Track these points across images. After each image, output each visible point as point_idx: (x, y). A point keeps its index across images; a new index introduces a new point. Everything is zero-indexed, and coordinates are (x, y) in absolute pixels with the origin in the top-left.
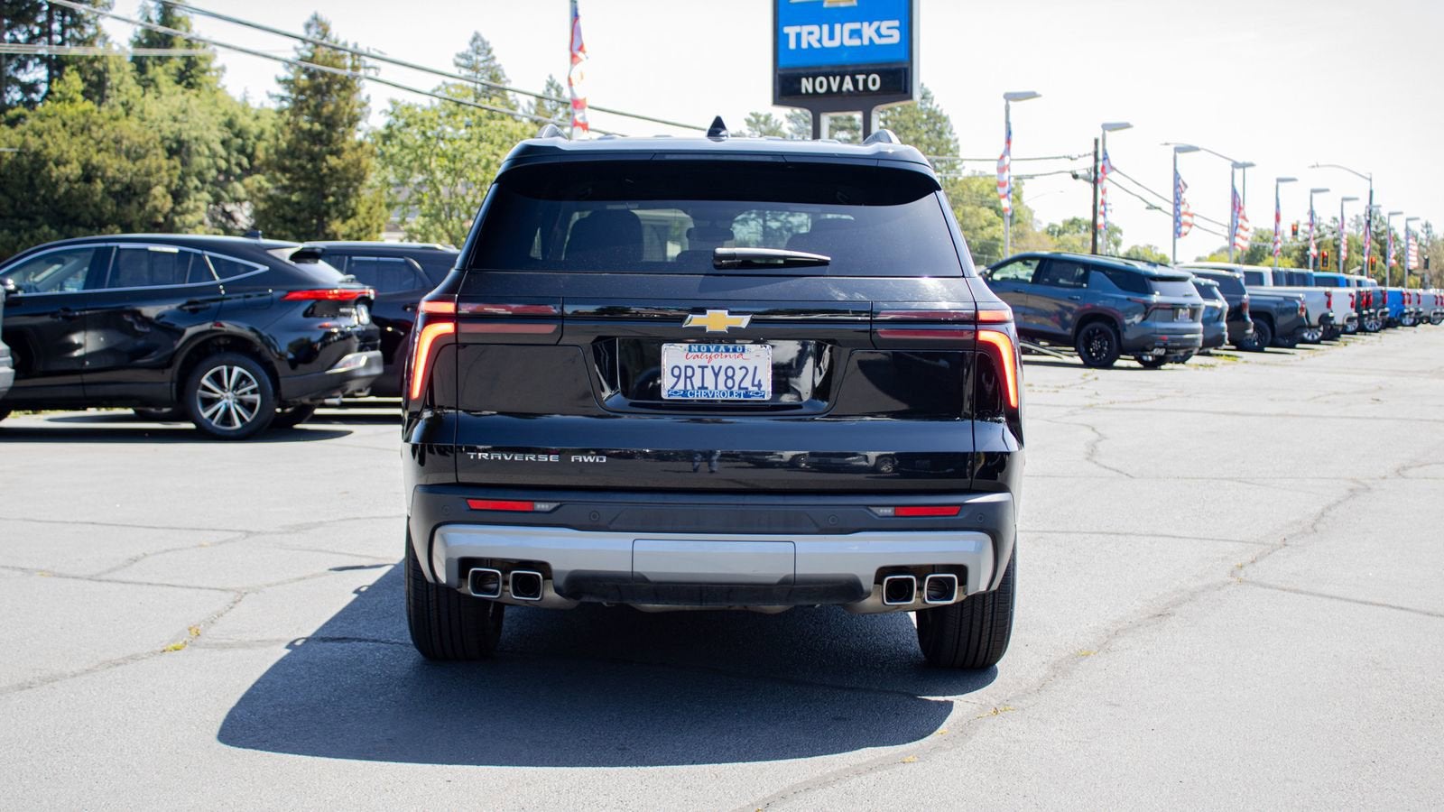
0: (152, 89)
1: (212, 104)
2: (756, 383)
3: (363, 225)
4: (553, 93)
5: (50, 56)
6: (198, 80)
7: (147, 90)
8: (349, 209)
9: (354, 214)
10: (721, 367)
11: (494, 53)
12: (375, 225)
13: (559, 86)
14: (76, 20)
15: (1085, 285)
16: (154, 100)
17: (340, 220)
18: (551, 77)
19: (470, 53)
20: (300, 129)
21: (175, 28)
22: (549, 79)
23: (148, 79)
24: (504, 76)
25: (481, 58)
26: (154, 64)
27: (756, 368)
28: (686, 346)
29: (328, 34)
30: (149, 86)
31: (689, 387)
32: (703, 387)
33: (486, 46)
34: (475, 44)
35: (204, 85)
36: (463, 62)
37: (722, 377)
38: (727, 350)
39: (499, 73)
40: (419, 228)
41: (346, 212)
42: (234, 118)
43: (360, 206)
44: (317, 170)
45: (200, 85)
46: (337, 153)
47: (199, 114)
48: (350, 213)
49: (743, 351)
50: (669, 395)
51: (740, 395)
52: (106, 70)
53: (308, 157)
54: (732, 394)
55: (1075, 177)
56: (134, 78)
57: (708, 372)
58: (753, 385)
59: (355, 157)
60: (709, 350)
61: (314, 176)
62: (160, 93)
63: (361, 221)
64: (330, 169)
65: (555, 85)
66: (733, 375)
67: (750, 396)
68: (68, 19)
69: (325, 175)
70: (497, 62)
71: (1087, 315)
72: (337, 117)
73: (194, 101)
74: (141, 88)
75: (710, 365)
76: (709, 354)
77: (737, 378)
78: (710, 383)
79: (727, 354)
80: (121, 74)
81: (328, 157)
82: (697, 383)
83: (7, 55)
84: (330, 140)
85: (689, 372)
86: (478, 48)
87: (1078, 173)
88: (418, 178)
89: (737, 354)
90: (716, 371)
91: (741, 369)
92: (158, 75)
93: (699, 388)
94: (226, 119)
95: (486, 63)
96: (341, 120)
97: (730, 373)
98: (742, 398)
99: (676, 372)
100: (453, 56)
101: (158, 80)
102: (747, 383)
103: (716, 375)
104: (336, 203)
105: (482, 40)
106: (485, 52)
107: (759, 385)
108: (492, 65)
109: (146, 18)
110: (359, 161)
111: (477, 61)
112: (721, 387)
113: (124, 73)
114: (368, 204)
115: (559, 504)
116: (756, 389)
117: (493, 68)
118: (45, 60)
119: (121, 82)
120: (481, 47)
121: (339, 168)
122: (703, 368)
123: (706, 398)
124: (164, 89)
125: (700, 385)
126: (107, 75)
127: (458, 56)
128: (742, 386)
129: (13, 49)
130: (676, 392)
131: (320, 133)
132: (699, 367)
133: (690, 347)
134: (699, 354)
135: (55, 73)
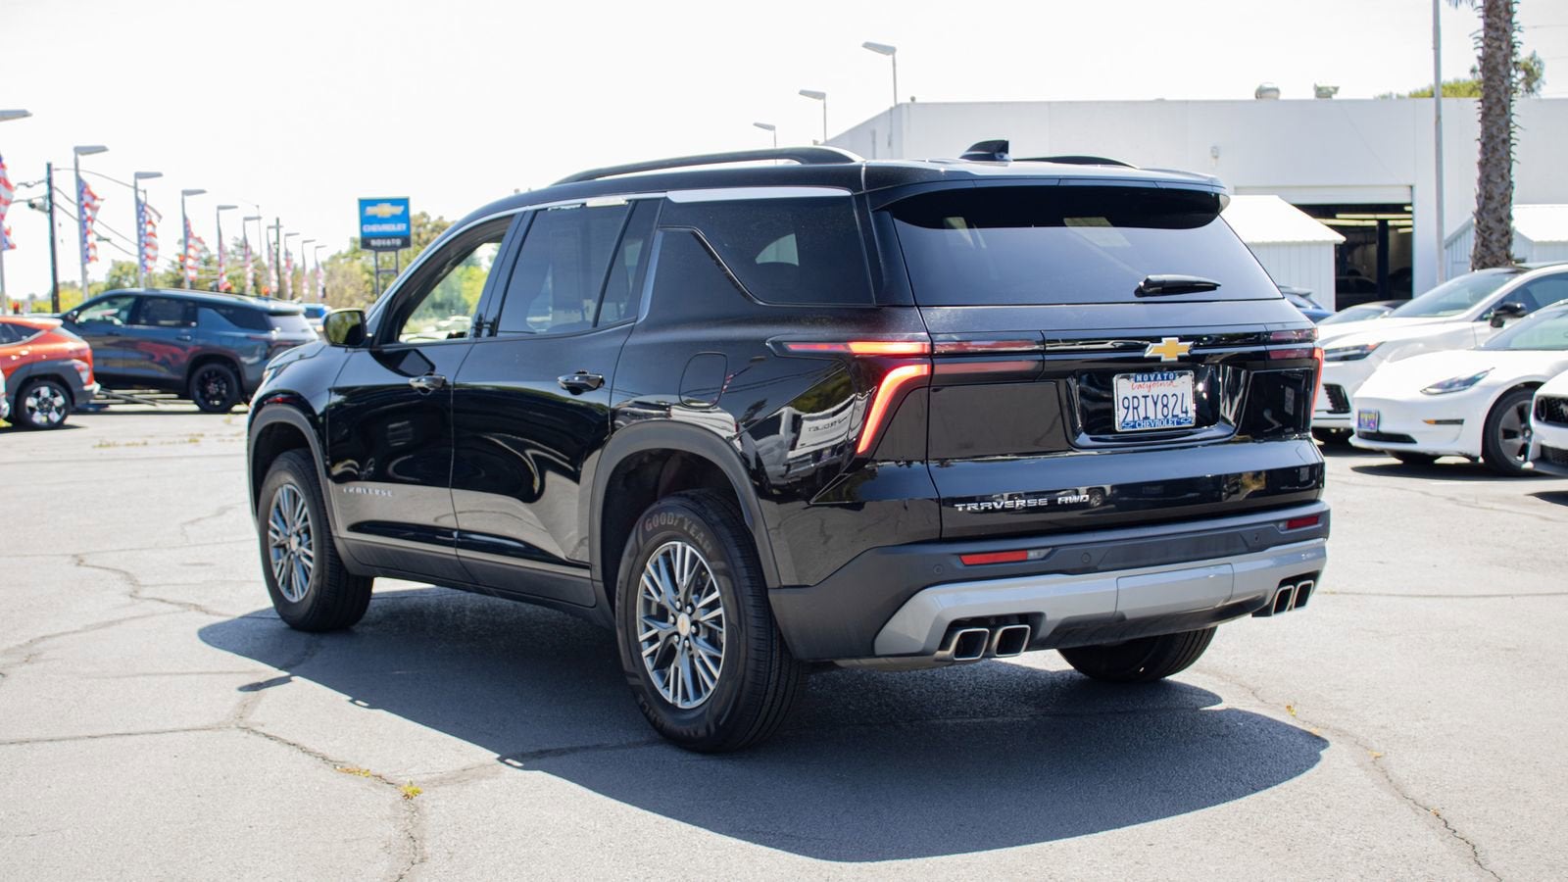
2: (1184, 409)
10: (1158, 396)
15: (194, 324)
27: (1183, 395)
28: (1133, 377)
31: (1136, 418)
32: (1146, 418)
37: (1160, 405)
38: (1163, 379)
49: (1174, 378)
50: (1124, 427)
51: (1174, 422)
54: (1168, 422)
55: (32, 206)
57: (1149, 401)
58: (1183, 412)
60: (1149, 380)
66: (1168, 403)
67: (1181, 423)
71: (199, 357)
75: (1150, 394)
76: (1149, 383)
77: (1171, 406)
78: (1151, 415)
79: (1163, 382)
82: (1142, 415)
85: (1136, 404)
87: (34, 201)
89: (1170, 383)
90: (1155, 400)
91: (1173, 396)
93: (1144, 418)
97: (1165, 401)
98: (1176, 426)
99: (1126, 404)
102: (1177, 412)
103: (1155, 404)
107: (1186, 412)
112: (1160, 416)
115: (1050, 549)
116: (1184, 415)
122: (1145, 397)
123: (1149, 427)
125: (1144, 416)
128: (1175, 414)
130: (1127, 424)
132: (1143, 397)
133: (1136, 377)
134: (1142, 383)
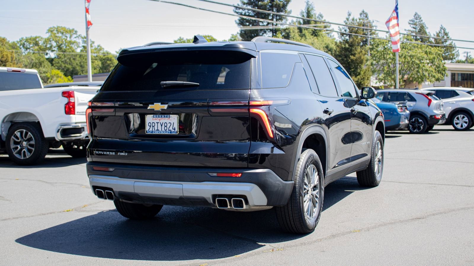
0: (304, 37)
1: (322, 41)
2: (174, 128)
3: (362, 78)
4: (443, 31)
5: (273, 29)
6: (319, 34)
7: (302, 38)
8: (358, 72)
9: (359, 74)
10: (163, 123)
11: (422, 19)
12: (366, 78)
13: (444, 28)
14: (280, 17)
16: (304, 41)
17: (354, 76)
18: (442, 26)
19: (414, 20)
20: (342, 47)
21: (311, 18)
22: (441, 27)
23: (303, 34)
24: (426, 26)
25: (417, 21)
26: (304, 30)
27: (174, 123)
28: (152, 115)
29: (367, 16)
30: (302, 36)
31: (153, 130)
32: (158, 130)
33: (419, 17)
34: (416, 16)
35: (320, 35)
36: (411, 22)
37: (163, 126)
38: (165, 117)
39: (424, 25)
40: (382, 78)
41: (357, 73)
42: (328, 45)
43: (361, 71)
44: (347, 60)
45: (319, 35)
46: (354, 55)
47: (317, 44)
48: (358, 74)
49: (170, 117)
51: (168, 132)
52: (290, 32)
53: (344, 56)
54: (166, 132)
56: (298, 34)
57: (159, 124)
58: (173, 129)
59: (359, 56)
60: (159, 117)
61: (346, 62)
62: (306, 38)
63: (362, 77)
64: (351, 60)
65: (443, 28)
66: (167, 125)
67: (171, 133)
68: (278, 17)
69: (350, 62)
70: (423, 22)
72: (353, 43)
73: (316, 40)
74: (300, 37)
75: (159, 122)
76: (159, 118)
77: (168, 127)
78: (160, 128)
79: (165, 118)
80: (294, 33)
81: (351, 56)
82: (156, 129)
83: (260, 29)
84: (351, 50)
85: (154, 125)
86: (417, 17)
88: (382, 61)
89: (168, 118)
90: (162, 124)
91: (169, 123)
92: (305, 33)
93: (157, 130)
94: (326, 45)
95: (419, 23)
96: (355, 44)
97: (166, 125)
98: (169, 134)
99: (150, 125)
100: (408, 21)
101: (306, 34)
102: (171, 128)
103: (162, 125)
104: (354, 71)
105: (418, 15)
106: (419, 19)
107: (175, 129)
108: (421, 23)
109: (302, 15)
110: (360, 57)
111: (416, 22)
112: (163, 130)
113: (295, 33)
114: (364, 71)
115: (115, 169)
116: (174, 130)
117: (422, 24)
118: (271, 30)
119: (294, 36)
120: (418, 17)
121: (354, 59)
122: (158, 123)
123: (158, 133)
124: (307, 37)
125: (157, 129)
126: (290, 34)
127: (410, 21)
128: (169, 129)
129: (262, 28)
130: (149, 132)
131: (348, 48)
132: (157, 123)
133: (154, 116)
134: (157, 118)
135: (274, 34)
